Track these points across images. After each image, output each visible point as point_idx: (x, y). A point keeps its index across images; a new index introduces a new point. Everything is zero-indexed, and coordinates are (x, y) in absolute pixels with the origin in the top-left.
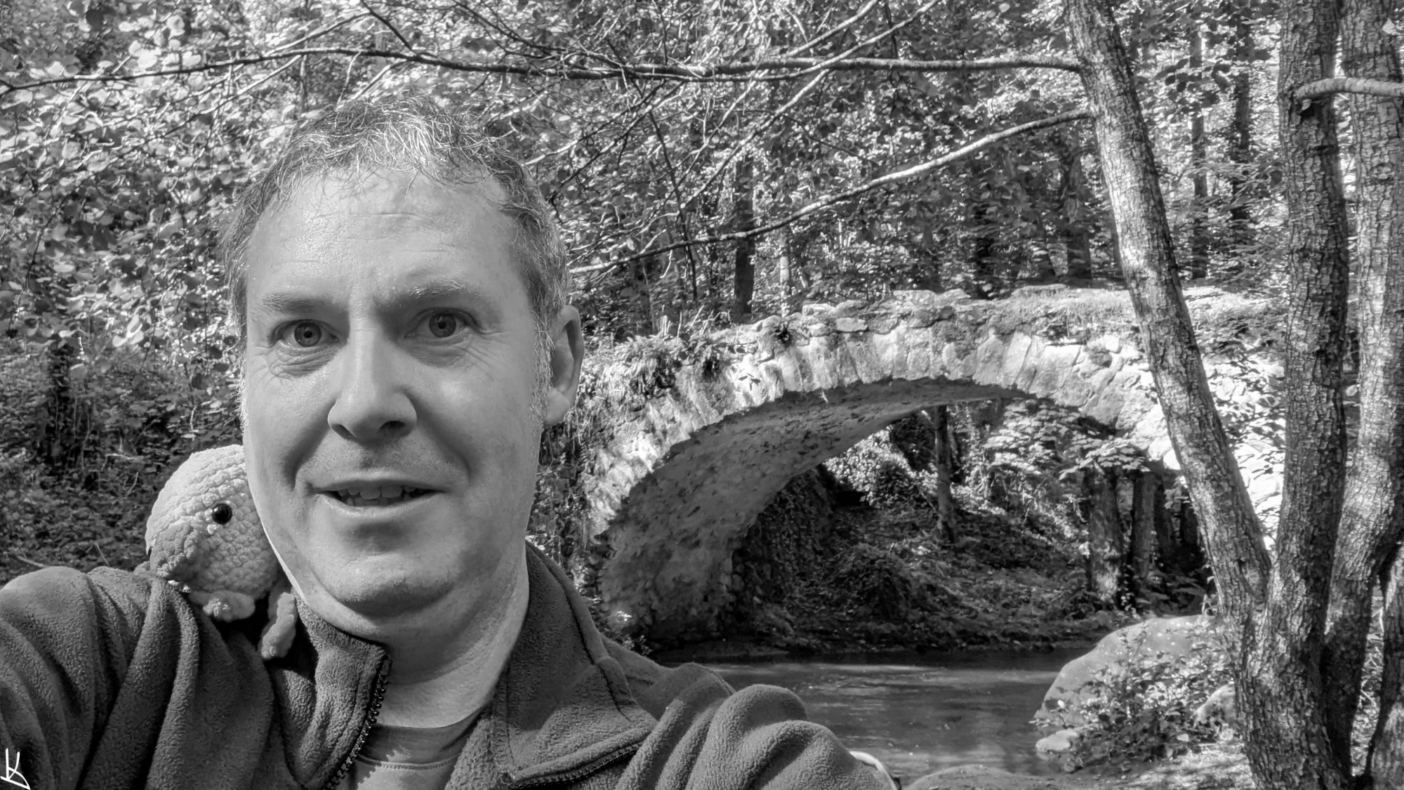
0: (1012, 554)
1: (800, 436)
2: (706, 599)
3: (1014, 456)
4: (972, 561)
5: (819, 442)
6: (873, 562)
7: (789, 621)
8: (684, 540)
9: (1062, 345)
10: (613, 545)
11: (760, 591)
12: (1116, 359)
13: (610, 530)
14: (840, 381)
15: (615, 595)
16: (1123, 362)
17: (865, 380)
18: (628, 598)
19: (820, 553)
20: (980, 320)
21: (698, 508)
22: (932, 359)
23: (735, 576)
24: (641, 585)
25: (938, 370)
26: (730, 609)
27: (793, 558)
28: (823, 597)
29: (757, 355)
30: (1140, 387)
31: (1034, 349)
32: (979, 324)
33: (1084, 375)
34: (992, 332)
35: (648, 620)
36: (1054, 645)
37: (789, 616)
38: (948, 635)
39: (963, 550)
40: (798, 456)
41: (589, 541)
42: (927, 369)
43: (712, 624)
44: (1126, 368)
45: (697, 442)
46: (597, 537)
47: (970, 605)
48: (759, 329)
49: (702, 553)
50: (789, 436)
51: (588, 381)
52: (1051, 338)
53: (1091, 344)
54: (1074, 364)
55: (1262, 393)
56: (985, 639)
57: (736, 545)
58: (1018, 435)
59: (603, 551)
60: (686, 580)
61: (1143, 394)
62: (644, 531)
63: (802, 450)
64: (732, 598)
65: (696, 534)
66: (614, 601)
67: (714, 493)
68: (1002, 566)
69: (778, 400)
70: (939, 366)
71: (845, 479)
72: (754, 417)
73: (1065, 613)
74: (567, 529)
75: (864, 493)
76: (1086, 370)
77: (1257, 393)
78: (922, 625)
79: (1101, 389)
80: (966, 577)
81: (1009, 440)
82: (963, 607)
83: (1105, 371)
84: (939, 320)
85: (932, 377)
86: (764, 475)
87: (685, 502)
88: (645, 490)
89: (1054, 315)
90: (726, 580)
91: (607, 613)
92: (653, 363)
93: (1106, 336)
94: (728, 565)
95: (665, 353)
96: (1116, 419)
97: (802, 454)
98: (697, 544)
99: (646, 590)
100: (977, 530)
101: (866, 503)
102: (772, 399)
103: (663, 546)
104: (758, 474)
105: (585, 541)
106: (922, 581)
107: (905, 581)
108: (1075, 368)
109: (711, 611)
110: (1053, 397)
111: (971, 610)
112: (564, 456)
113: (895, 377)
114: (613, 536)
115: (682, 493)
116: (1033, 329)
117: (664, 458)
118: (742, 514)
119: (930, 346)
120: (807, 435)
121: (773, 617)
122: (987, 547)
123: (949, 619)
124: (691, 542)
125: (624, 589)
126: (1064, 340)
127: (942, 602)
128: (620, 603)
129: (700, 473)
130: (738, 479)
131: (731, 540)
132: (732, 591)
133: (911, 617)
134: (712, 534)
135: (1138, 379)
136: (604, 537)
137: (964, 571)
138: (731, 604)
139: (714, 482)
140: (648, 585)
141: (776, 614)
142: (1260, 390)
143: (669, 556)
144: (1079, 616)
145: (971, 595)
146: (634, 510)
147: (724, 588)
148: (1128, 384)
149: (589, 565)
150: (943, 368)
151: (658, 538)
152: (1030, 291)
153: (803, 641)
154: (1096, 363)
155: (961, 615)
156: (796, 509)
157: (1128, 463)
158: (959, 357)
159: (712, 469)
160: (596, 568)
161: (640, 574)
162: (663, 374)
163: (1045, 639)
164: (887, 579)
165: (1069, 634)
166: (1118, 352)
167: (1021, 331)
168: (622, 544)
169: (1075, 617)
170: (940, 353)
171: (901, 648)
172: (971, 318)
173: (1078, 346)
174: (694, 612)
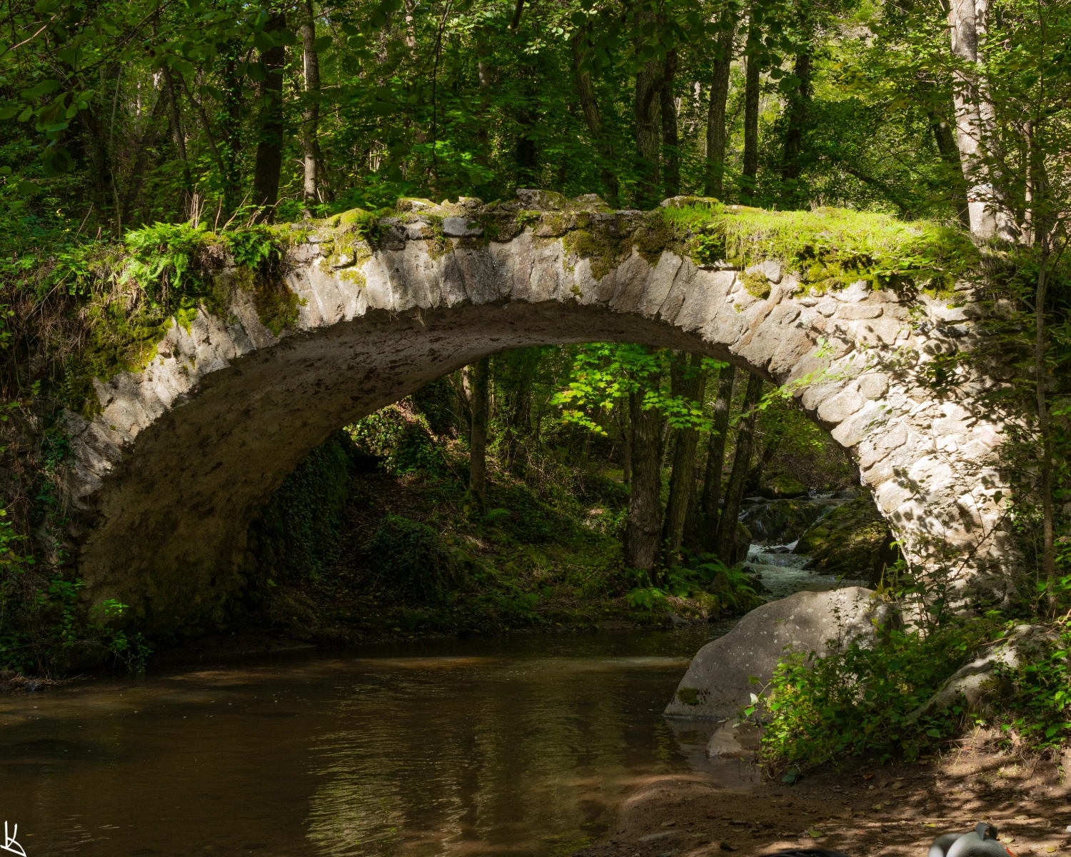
0: (539, 528)
1: (361, 376)
2: (213, 583)
3: (581, 414)
4: (504, 537)
5: (379, 384)
6: (406, 536)
7: (312, 608)
8: (195, 507)
9: (717, 269)
10: (106, 510)
11: (274, 573)
12: (775, 290)
13: (103, 490)
14: (443, 300)
15: (100, 579)
16: (783, 294)
17: (476, 299)
18: (116, 583)
19: (336, 527)
20: (623, 232)
21: (220, 464)
22: (562, 277)
23: (249, 553)
24: (135, 564)
25: (568, 292)
26: (241, 595)
27: (309, 532)
28: (343, 578)
29: (332, 259)
30: (800, 325)
31: (684, 272)
32: (621, 238)
33: (738, 306)
34: (635, 248)
35: (141, 611)
36: (597, 626)
37: (310, 602)
38: (491, 618)
39: (491, 524)
40: (350, 402)
41: (72, 505)
42: (555, 289)
43: (218, 614)
44: (785, 302)
45: (237, 373)
46: (84, 499)
47: (508, 584)
48: (337, 224)
49: (214, 525)
50: (350, 374)
51: (80, 280)
52: (704, 260)
53: (749, 270)
54: (728, 294)
55: (929, 338)
56: (526, 621)
57: (255, 514)
58: (589, 389)
59: (89, 520)
60: (192, 559)
61: (802, 332)
62: (148, 492)
63: (356, 394)
64: (242, 581)
65: (210, 500)
66: (98, 586)
67: (244, 444)
68: (530, 541)
69: (357, 319)
70: (570, 286)
71: (362, 441)
72: (322, 342)
73: (601, 590)
74: (36, 488)
75: (383, 458)
76: (741, 301)
77: (923, 338)
78: (460, 608)
79: (756, 324)
80: (498, 554)
81: (580, 394)
82: (499, 587)
83: (762, 304)
84: (573, 229)
85: (560, 299)
86: (305, 425)
87: (205, 455)
88: (157, 436)
89: (711, 232)
90: (238, 559)
91: (88, 604)
92: (181, 260)
93: (766, 262)
94: (242, 540)
95: (202, 247)
96: (769, 361)
97: (355, 399)
98: (211, 512)
99: (140, 572)
100: (503, 502)
101: (384, 469)
102: (349, 318)
103: (168, 513)
104: (298, 423)
105: (65, 504)
106: (460, 558)
107: (443, 558)
108: (729, 298)
109: (218, 597)
110: (702, 331)
111: (508, 589)
112: (38, 383)
113: (513, 298)
114: (105, 498)
115: (203, 443)
116: (685, 247)
117: (191, 393)
118: (269, 474)
119: (560, 261)
120: (371, 373)
121: (292, 603)
122: (513, 520)
123: (488, 600)
124: (203, 509)
125: (113, 570)
126: (720, 263)
127: (480, 582)
128: (106, 590)
129: (231, 417)
130: (273, 429)
131: (249, 508)
132: (244, 573)
133: (450, 599)
134: (229, 500)
135: (798, 315)
136: (93, 499)
137: (496, 547)
138: (241, 588)
139: (245, 430)
140: (145, 564)
141: (296, 601)
142: (925, 333)
143: (174, 527)
144: (616, 595)
145: (507, 574)
146: (138, 464)
147: (235, 568)
148: (786, 321)
149: (69, 538)
150: (575, 290)
151: (165, 502)
152: (681, 202)
153: (333, 631)
154: (754, 294)
155: (499, 595)
156: (314, 474)
157: (700, 425)
158: (594, 276)
159: (247, 413)
160: (78, 542)
161: (135, 550)
162: (197, 277)
163: (586, 620)
164: (424, 556)
165: (607, 614)
166: (778, 282)
167: (671, 249)
168: (117, 509)
169: (611, 596)
170: (571, 270)
171: (441, 636)
172: (612, 229)
173: (732, 273)
174: (198, 599)
